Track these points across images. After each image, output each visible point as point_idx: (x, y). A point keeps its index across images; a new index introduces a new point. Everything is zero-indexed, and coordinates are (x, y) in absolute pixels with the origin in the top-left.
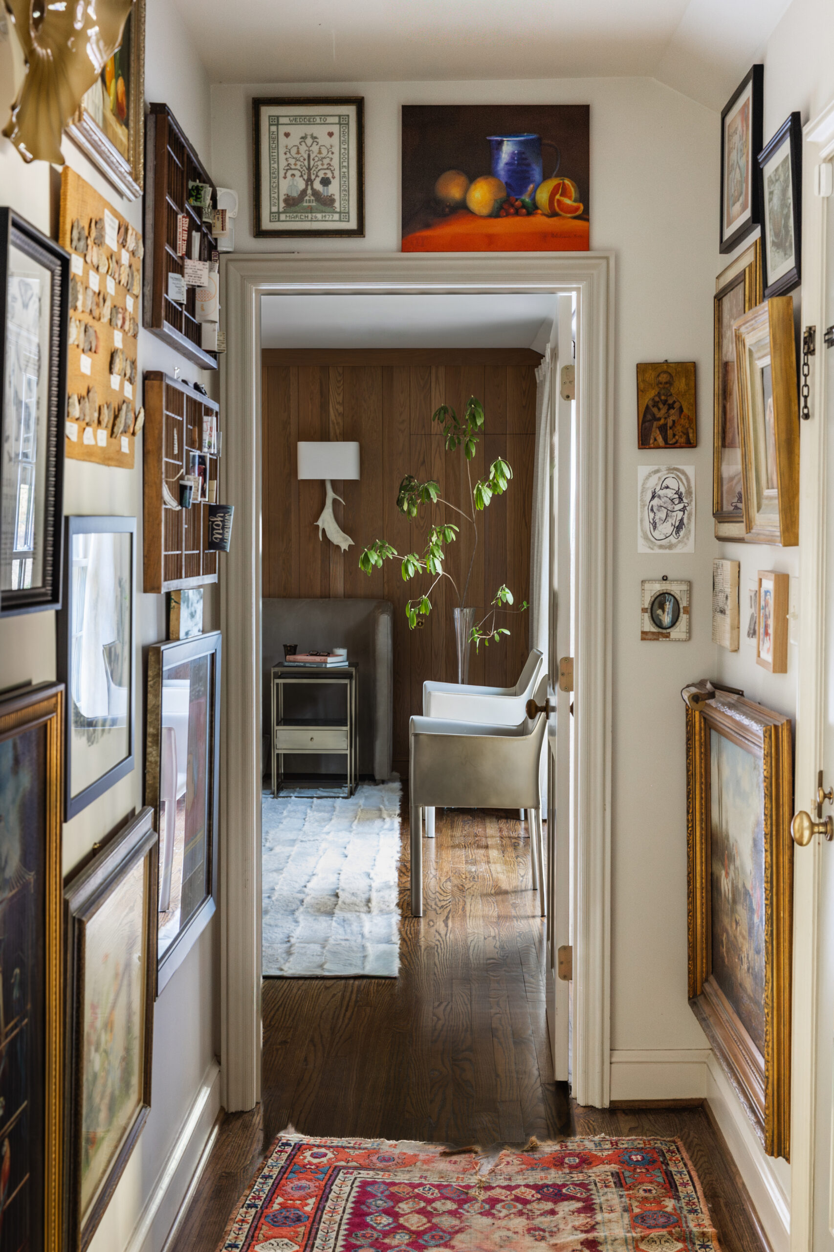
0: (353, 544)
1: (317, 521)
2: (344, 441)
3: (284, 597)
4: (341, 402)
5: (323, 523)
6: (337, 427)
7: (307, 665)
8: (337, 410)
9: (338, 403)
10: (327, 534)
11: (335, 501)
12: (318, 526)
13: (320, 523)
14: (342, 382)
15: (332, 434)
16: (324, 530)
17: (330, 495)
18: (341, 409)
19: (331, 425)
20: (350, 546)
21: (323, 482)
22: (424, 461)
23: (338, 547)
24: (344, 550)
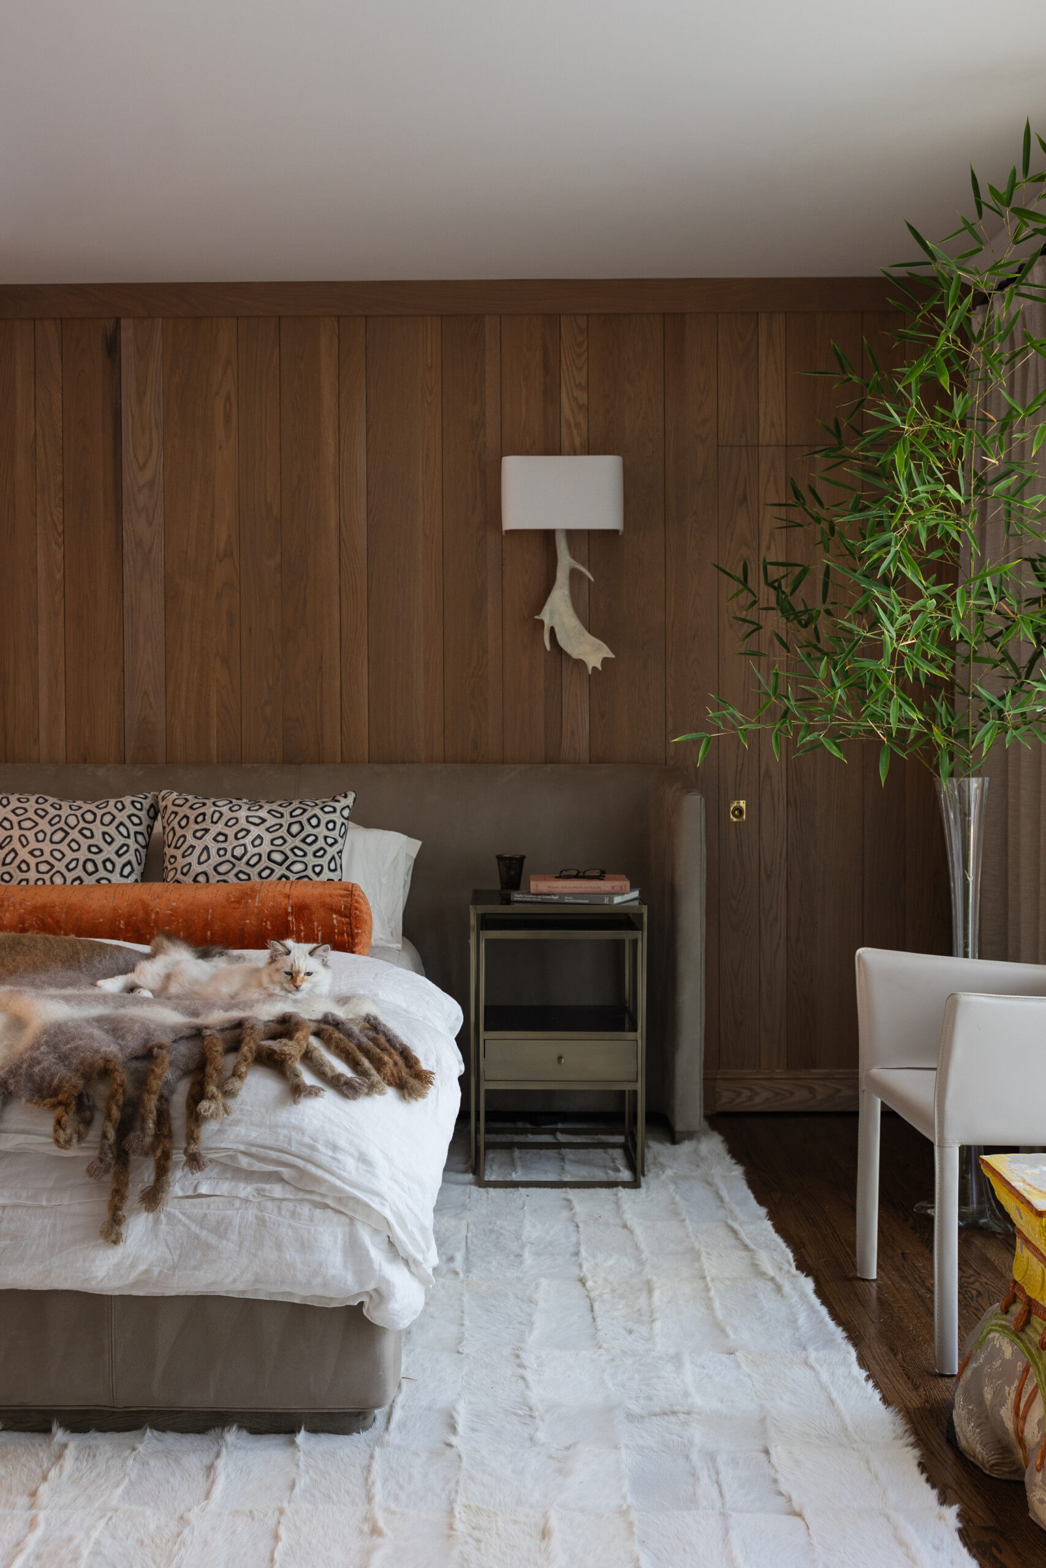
0: (612, 655)
1: (539, 612)
2: (589, 454)
3: (473, 762)
4: (583, 383)
5: (552, 618)
6: (575, 432)
7: (567, 900)
8: (576, 399)
9: (579, 386)
10: (559, 637)
11: (574, 574)
12: (542, 622)
13: (545, 616)
14: (585, 346)
15: (566, 443)
16: (552, 631)
17: (565, 561)
18: (583, 397)
19: (564, 430)
20: (605, 661)
21: (547, 537)
22: (745, 498)
23: (580, 664)
24: (594, 668)
